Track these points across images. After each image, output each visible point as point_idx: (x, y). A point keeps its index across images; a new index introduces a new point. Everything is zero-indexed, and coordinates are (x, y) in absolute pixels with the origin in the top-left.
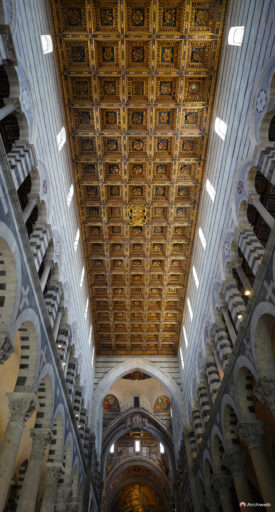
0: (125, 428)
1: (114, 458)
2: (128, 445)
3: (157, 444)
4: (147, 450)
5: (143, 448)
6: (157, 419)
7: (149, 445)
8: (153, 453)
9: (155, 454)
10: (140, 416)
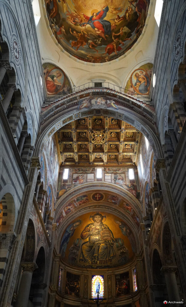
1: (68, 183)
2: (87, 172)
3: (124, 171)
4: (111, 176)
5: (106, 174)
6: (130, 97)
7: (115, 172)
8: (119, 179)
9: (122, 180)
10: (103, 99)
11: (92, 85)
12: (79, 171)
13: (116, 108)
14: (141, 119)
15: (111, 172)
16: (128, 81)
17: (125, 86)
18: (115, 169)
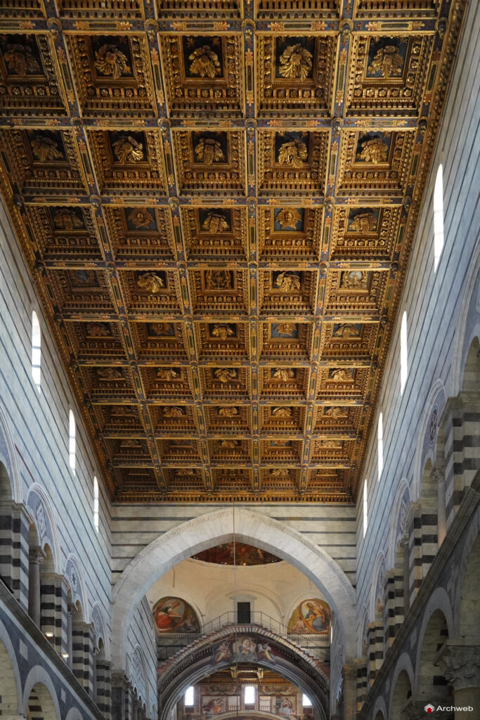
0: (212, 663)
1: (195, 714)
2: (227, 693)
3: (296, 690)
4: (271, 701)
5: (261, 698)
6: (294, 646)
7: (277, 693)
8: (285, 706)
9: (291, 707)
10: (252, 641)
11: (232, 617)
12: (213, 690)
13: (272, 660)
14: (308, 683)
15: (271, 693)
16: (295, 610)
17: (290, 617)
18: (278, 687)
